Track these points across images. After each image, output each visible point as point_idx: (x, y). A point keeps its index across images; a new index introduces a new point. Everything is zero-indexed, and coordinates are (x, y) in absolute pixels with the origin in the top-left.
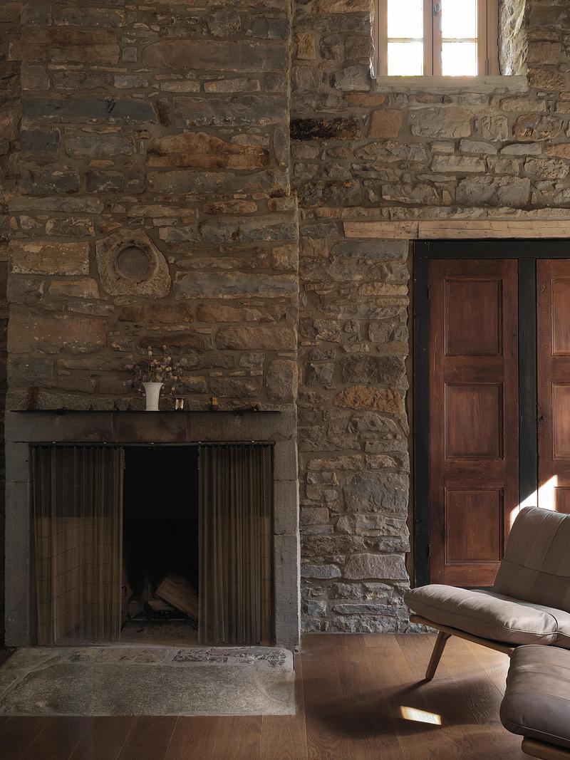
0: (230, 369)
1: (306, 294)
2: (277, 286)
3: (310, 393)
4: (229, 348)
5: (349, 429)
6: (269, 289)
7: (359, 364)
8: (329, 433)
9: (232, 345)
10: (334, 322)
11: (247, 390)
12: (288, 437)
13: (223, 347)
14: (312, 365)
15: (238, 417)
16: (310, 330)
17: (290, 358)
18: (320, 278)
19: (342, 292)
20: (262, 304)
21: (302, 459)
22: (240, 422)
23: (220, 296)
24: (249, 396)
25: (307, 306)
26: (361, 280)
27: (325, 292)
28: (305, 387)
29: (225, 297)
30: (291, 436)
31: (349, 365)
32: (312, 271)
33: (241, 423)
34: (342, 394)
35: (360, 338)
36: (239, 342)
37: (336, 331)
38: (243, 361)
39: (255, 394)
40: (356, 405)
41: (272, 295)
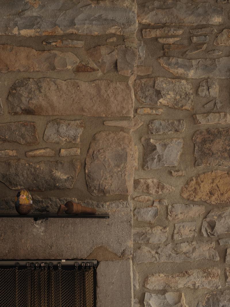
0: (28, 144)
1: (144, 42)
2: (104, 16)
3: (149, 181)
4: (28, 112)
5: (203, 231)
6: (93, 20)
7: (217, 140)
8: (176, 236)
9: (32, 107)
10: (184, 82)
11: (55, 179)
12: (119, 254)
13: (18, 110)
14: (152, 141)
15: (39, 222)
16: (150, 92)
17: (122, 129)
18: (164, 21)
19: (195, 39)
20: (80, 44)
21: (137, 275)
22: (43, 229)
23: (15, 31)
24: (58, 188)
25: (145, 58)
26: (220, 25)
27: (171, 41)
28: (142, 173)
29: (23, 32)
30: (123, 253)
31: (204, 141)
32: (153, 10)
33: (45, 231)
34: (194, 182)
35: (219, 105)
36: (44, 103)
37: (186, 94)
38: (51, 133)
39: (67, 185)
40: (213, 198)
41: (96, 30)
